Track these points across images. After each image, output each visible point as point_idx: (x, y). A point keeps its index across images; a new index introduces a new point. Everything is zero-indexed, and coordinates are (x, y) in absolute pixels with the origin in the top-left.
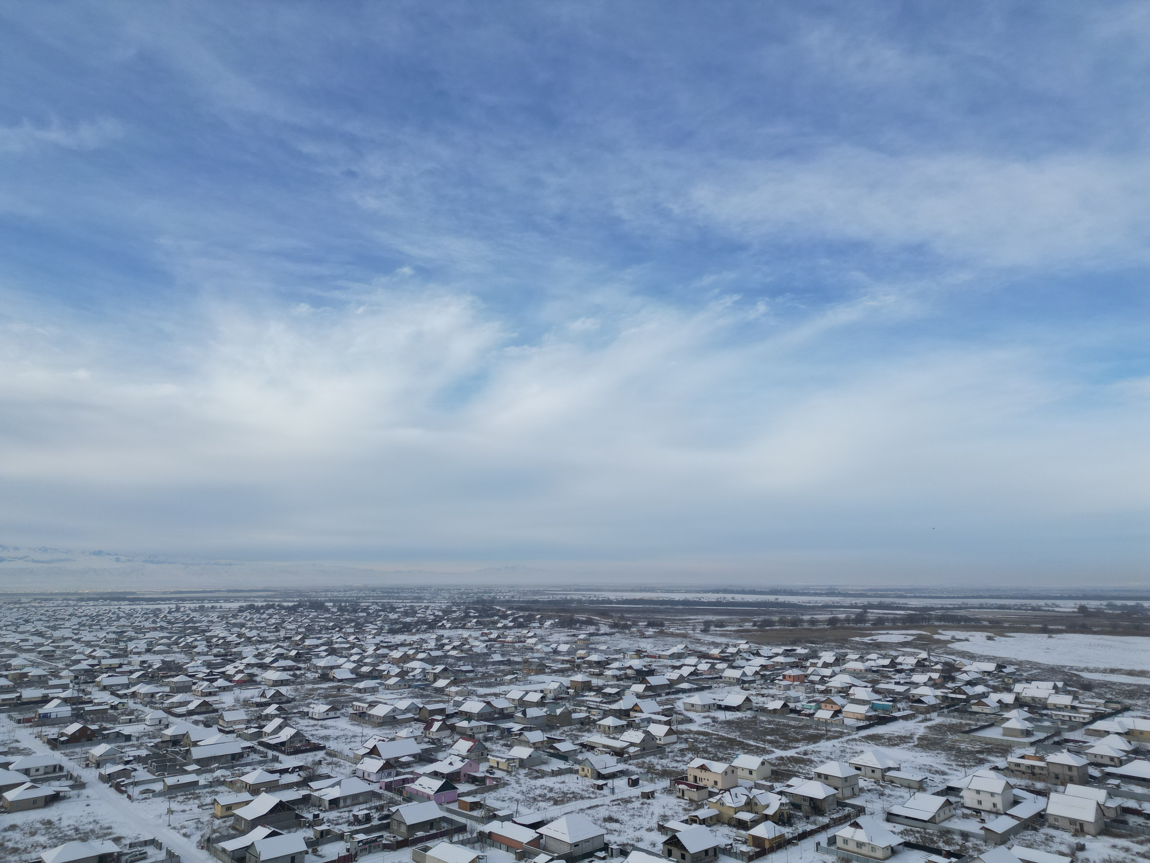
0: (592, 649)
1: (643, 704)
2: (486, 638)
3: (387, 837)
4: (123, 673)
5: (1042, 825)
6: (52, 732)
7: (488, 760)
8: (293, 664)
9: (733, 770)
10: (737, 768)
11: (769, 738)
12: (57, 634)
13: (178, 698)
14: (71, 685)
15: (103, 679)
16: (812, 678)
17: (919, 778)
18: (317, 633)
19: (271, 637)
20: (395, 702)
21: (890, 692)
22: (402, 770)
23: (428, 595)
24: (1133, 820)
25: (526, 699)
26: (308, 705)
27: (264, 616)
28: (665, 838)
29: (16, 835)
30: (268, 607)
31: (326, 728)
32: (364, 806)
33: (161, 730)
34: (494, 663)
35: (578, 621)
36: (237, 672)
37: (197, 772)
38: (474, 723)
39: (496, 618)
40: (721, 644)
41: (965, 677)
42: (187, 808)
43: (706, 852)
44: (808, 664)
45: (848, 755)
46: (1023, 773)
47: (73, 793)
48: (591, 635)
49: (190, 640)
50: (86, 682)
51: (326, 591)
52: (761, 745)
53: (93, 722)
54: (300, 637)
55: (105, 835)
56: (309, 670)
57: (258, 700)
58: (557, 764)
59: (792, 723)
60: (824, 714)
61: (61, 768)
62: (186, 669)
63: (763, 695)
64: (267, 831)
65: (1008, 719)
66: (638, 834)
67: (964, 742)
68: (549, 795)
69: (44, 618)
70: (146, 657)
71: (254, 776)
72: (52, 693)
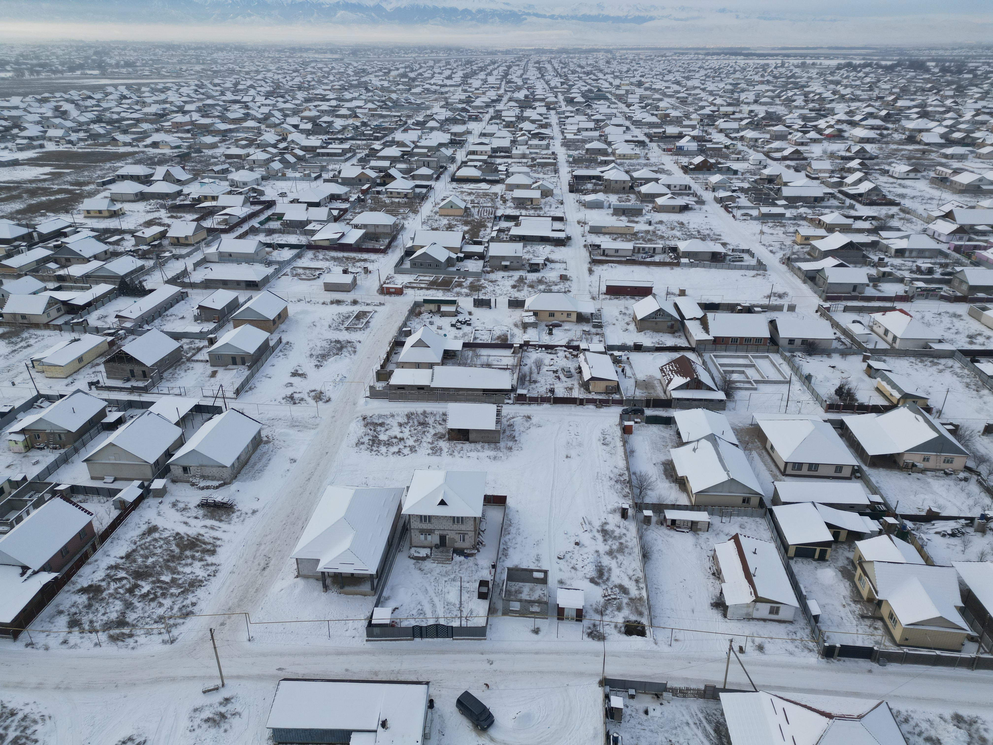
3: (946, 290)
4: (735, 120)
6: (684, 161)
8: (882, 123)
12: (690, 83)
13: (776, 144)
14: (698, 126)
15: (721, 123)
18: (912, 95)
19: (865, 96)
20: (983, 172)
22: (976, 237)
26: (890, 164)
27: (861, 74)
29: (662, 228)
30: (865, 66)
31: (904, 187)
32: (928, 260)
33: (760, 169)
36: (828, 127)
37: (786, 207)
42: (775, 232)
47: (697, 206)
49: (790, 94)
50: (708, 125)
53: (712, 157)
54: (893, 97)
55: (717, 239)
56: (896, 130)
57: (844, 154)
61: (690, 188)
62: (785, 120)
64: (836, 262)
69: (681, 69)
70: (754, 107)
71: (830, 218)
72: (685, 131)
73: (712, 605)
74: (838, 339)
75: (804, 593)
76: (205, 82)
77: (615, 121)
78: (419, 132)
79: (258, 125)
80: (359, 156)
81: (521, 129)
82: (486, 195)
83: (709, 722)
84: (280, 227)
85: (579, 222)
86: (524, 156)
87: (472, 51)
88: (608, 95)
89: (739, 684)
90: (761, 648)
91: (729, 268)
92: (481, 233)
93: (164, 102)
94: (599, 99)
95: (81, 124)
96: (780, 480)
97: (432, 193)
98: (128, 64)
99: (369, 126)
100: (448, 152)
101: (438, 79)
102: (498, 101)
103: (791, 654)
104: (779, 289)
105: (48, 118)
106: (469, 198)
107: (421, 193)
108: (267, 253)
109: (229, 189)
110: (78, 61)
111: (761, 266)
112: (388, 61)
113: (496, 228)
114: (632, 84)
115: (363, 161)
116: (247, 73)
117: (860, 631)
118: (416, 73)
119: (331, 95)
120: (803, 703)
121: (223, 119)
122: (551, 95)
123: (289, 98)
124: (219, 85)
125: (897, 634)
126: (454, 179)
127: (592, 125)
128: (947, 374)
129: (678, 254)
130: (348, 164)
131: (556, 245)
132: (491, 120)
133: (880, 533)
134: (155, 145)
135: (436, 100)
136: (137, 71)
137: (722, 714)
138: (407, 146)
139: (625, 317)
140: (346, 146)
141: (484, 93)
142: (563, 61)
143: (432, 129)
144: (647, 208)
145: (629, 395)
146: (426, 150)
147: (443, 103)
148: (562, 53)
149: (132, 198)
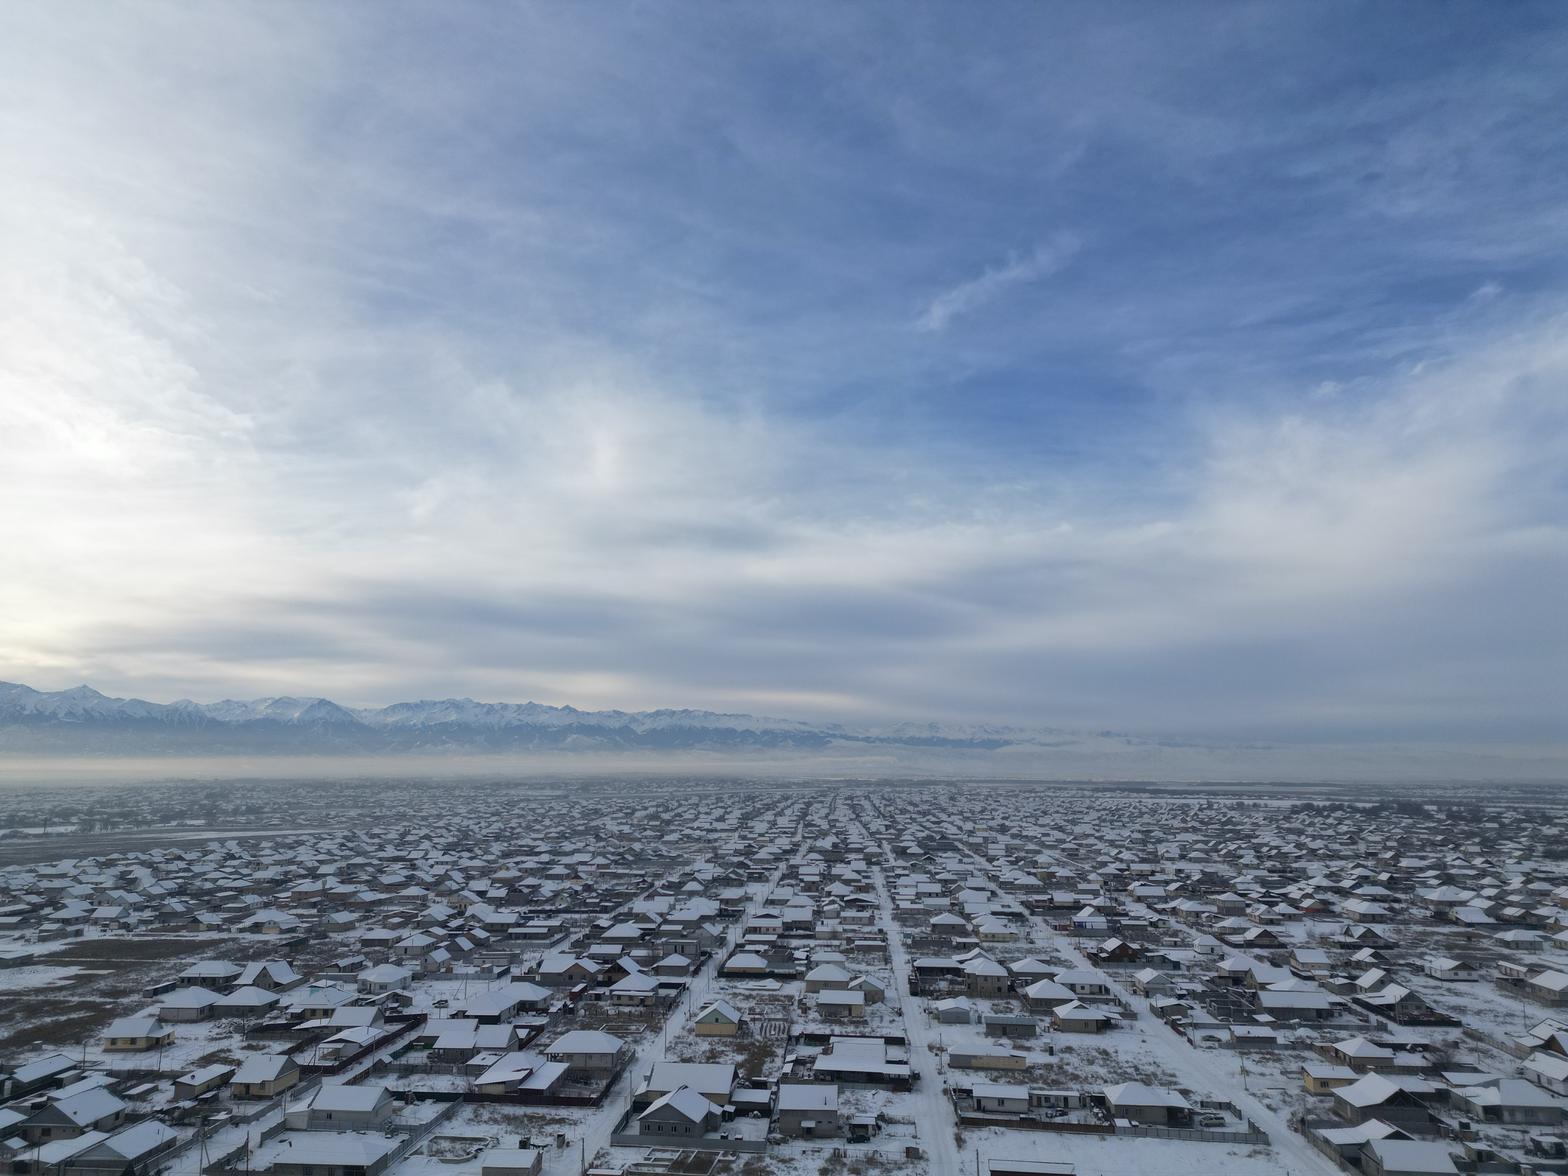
4: (1158, 883)
6: (1091, 945)
8: (1387, 892)
12: (1078, 830)
13: (1230, 922)
14: (1102, 892)
15: (1136, 888)
18: (1419, 851)
19: (1346, 851)
26: (1421, 956)
27: (1330, 821)
29: (1074, 1059)
30: (1334, 808)
31: (1457, 994)
32: (1549, 1130)
33: (1215, 961)
36: (1305, 897)
37: (1273, 1026)
42: (1267, 1072)
47: (1125, 1023)
49: (1232, 847)
50: (1117, 890)
51: (1422, 787)
53: (1133, 940)
54: (1390, 854)
55: (1170, 1083)
56: (1413, 903)
57: (1342, 939)
61: (1107, 991)
62: (1234, 885)
64: (1387, 1129)
69: (1061, 810)
70: (1181, 865)
71: (1352, 1046)
72: (1084, 898)
76: (358, 833)
77: (971, 882)
78: (671, 900)
79: (425, 892)
80: (574, 938)
81: (829, 894)
82: (774, 999)
84: (425, 1060)
85: (931, 1048)
86: (834, 935)
87: (754, 783)
88: (957, 843)
92: (766, 1067)
93: (291, 862)
94: (945, 850)
95: (151, 897)
97: (685, 998)
98: (251, 810)
99: (595, 890)
100: (715, 929)
101: (704, 822)
102: (793, 851)
105: (105, 889)
106: (745, 1005)
107: (667, 996)
108: (396, 1111)
109: (356, 995)
110: (178, 808)
111: (1257, 1136)
112: (634, 798)
113: (790, 1058)
114: (991, 829)
115: (579, 946)
116: (424, 818)
118: (672, 814)
119: (543, 847)
121: (373, 884)
122: (873, 843)
123: (479, 852)
124: (378, 836)
126: (724, 973)
127: (937, 888)
129: (1108, 1110)
130: (555, 951)
131: (895, 1090)
132: (782, 879)
134: (257, 928)
135: (699, 851)
136: (262, 819)
138: (651, 921)
140: (555, 922)
141: (771, 841)
142: (886, 796)
143: (692, 894)
144: (1042, 1025)
146: (679, 927)
147: (709, 856)
148: (885, 785)
149: (194, 1015)
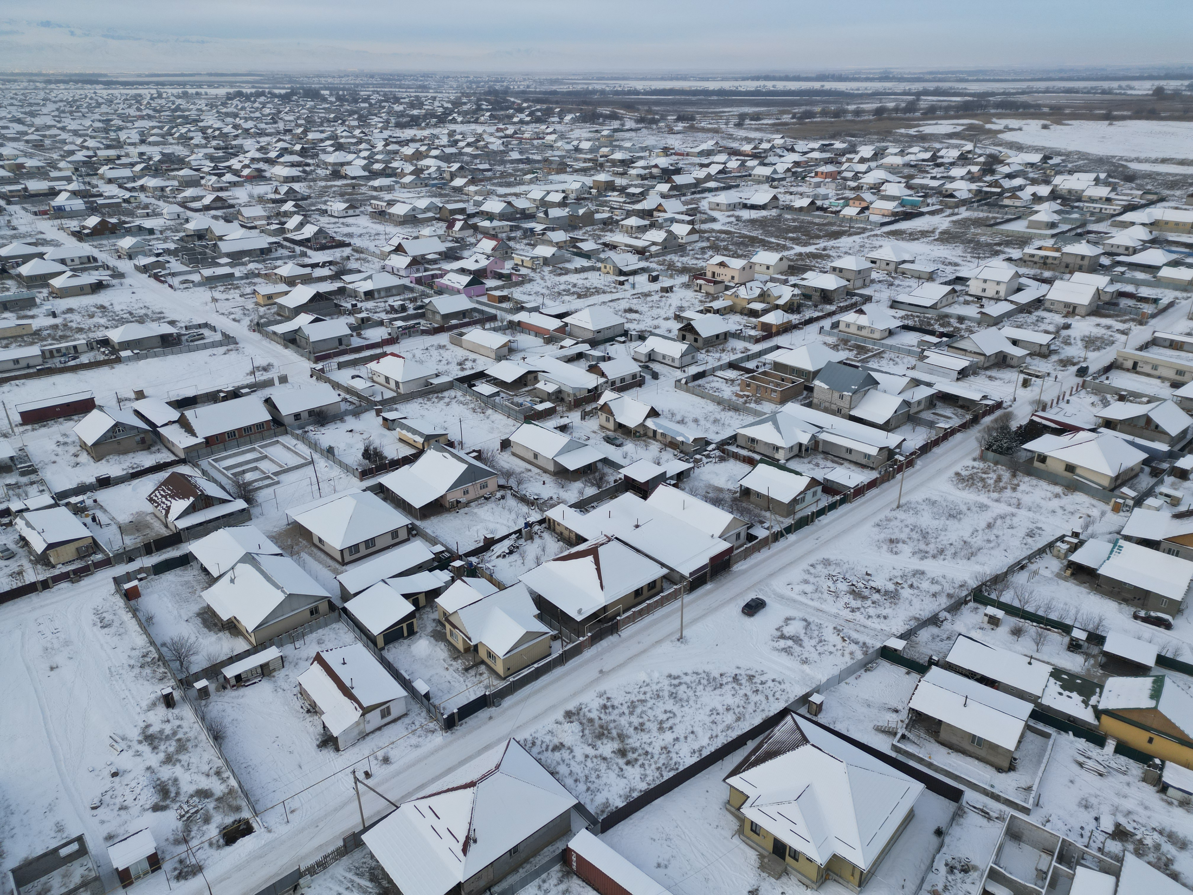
0: (616, 146)
1: (666, 204)
2: (501, 134)
3: (424, 324)
4: (124, 166)
5: (1037, 309)
6: (73, 224)
7: (512, 258)
8: (301, 159)
9: (751, 266)
10: (755, 264)
11: (791, 235)
12: (38, 121)
13: (189, 192)
14: (74, 178)
15: (106, 171)
16: (845, 174)
17: (930, 269)
18: (319, 126)
19: (270, 129)
20: (413, 201)
21: (923, 187)
22: (430, 267)
23: (433, 84)
24: (1125, 302)
25: (548, 199)
26: (325, 203)
27: (256, 105)
28: (680, 325)
29: (76, 317)
30: (259, 95)
31: (347, 226)
32: (398, 298)
33: (181, 224)
34: (513, 162)
35: (601, 115)
36: (243, 167)
37: (231, 265)
38: (496, 223)
39: (511, 111)
40: (754, 139)
41: (1006, 170)
42: (230, 297)
43: (717, 336)
44: (844, 159)
45: (866, 250)
46: (1035, 263)
47: (115, 282)
48: (615, 130)
49: (183, 130)
50: (88, 175)
51: (318, 76)
52: (782, 242)
53: (111, 216)
54: (301, 129)
55: (160, 318)
56: (318, 166)
57: (273, 196)
58: (580, 262)
59: (817, 220)
60: (851, 211)
61: (95, 260)
62: (189, 162)
63: (791, 193)
64: (311, 318)
65: (1037, 212)
66: (656, 322)
67: (984, 235)
68: (573, 290)
69: (15, 102)
70: (143, 148)
71: (287, 269)
72: (58, 185)
73: (319, 746)
74: (345, 400)
75: (407, 678)
83: (360, 875)
89: (379, 812)
90: (386, 760)
91: (190, 351)
96: (342, 572)
103: (417, 746)
104: (260, 362)
111: (228, 340)
117: (470, 685)
120: (445, 788)
125: (500, 668)
128: (454, 405)
129: (113, 347)
133: (453, 580)
137: (372, 857)
139: (67, 448)
144: (41, 296)
145: (116, 547)
